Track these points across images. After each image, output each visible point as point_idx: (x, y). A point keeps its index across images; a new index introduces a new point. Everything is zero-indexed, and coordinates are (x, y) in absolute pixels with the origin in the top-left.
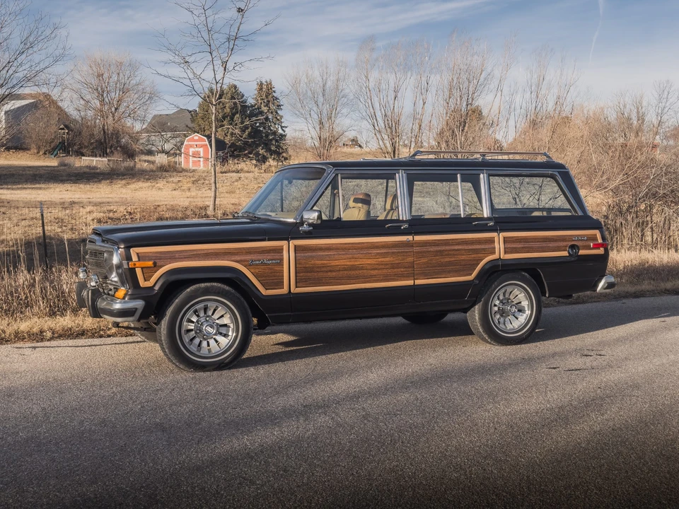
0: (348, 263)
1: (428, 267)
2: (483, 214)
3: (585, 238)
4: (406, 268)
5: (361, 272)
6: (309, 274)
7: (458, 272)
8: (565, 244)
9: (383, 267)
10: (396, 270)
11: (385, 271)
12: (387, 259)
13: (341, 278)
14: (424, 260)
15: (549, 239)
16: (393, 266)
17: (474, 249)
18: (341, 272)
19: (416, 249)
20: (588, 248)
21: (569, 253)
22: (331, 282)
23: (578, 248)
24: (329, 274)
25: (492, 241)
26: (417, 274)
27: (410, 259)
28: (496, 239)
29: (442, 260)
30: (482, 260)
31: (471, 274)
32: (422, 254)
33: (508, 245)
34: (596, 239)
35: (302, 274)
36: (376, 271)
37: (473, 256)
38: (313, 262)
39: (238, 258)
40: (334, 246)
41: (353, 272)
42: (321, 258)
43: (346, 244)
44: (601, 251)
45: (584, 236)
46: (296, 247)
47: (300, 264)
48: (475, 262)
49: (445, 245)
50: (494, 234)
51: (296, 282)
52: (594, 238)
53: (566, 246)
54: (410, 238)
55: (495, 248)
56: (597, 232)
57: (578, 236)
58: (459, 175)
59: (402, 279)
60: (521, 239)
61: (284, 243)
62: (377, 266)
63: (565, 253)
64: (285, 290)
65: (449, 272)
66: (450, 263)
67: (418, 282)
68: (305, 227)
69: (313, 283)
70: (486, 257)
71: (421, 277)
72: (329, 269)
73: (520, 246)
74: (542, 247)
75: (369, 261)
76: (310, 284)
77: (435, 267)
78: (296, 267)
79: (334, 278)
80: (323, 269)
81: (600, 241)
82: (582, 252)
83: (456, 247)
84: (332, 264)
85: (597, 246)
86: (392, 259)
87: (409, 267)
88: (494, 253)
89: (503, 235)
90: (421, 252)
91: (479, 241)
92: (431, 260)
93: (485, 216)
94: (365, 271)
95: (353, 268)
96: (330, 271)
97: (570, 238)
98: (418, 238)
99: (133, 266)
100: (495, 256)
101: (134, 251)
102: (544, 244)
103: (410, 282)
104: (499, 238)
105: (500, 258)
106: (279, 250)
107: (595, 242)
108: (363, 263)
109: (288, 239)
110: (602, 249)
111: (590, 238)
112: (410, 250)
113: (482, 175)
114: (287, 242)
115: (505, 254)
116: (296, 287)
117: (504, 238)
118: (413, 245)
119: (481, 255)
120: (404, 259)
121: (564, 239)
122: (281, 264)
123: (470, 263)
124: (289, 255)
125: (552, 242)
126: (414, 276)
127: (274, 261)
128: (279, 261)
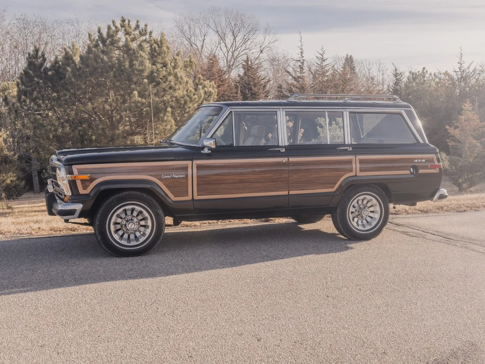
0: (237, 178)
1: (299, 181)
2: (345, 141)
3: (424, 161)
4: (282, 181)
5: (247, 184)
6: (208, 186)
7: (323, 185)
8: (408, 164)
9: (264, 181)
10: (274, 183)
11: (265, 184)
12: (268, 175)
13: (233, 189)
14: (296, 176)
15: (395, 161)
16: (273, 180)
17: (335, 168)
18: (232, 185)
19: (291, 168)
20: (426, 167)
21: (411, 172)
22: (225, 192)
23: (418, 168)
25: (350, 162)
26: (291, 187)
27: (286, 175)
28: (354, 161)
29: (311, 176)
30: (342, 176)
31: (333, 187)
32: (295, 172)
33: (365, 166)
35: (202, 186)
36: (259, 184)
37: (335, 173)
39: (154, 173)
40: (227, 165)
41: (242, 185)
44: (436, 171)
45: (423, 159)
46: (199, 167)
47: (201, 178)
48: (337, 178)
49: (313, 165)
50: (352, 157)
51: (198, 192)
52: (432, 160)
53: (409, 167)
54: (284, 160)
55: (352, 167)
56: (434, 156)
57: (418, 159)
58: (326, 113)
59: (280, 190)
60: (373, 161)
61: (189, 163)
62: (259, 180)
63: (408, 172)
64: (189, 198)
65: (316, 185)
66: (316, 179)
67: (291, 193)
68: (206, 151)
69: (211, 193)
70: (345, 174)
71: (294, 189)
73: (372, 166)
75: (253, 177)
76: (208, 193)
77: (305, 181)
78: (198, 181)
79: (226, 189)
80: (218, 182)
81: (436, 162)
82: (421, 171)
83: (322, 167)
84: (225, 178)
85: (434, 167)
86: (271, 175)
87: (285, 181)
89: (358, 157)
90: (294, 170)
91: (340, 163)
92: (302, 176)
93: (347, 143)
95: (241, 181)
96: (223, 184)
97: (412, 160)
98: (292, 159)
99: (74, 179)
100: (353, 174)
101: (75, 168)
103: (286, 193)
104: (356, 160)
105: (356, 175)
106: (185, 168)
107: (432, 164)
108: (249, 178)
109: (192, 160)
110: (438, 169)
111: (428, 161)
112: (286, 168)
113: (345, 113)
114: (191, 162)
115: (360, 172)
116: (198, 195)
117: (360, 160)
118: (288, 164)
119: (341, 173)
120: (280, 175)
121: (407, 161)
122: (186, 178)
123: (333, 178)
124: (192, 171)
125: (397, 163)
126: (289, 188)
127: (181, 176)
128: (184, 176)
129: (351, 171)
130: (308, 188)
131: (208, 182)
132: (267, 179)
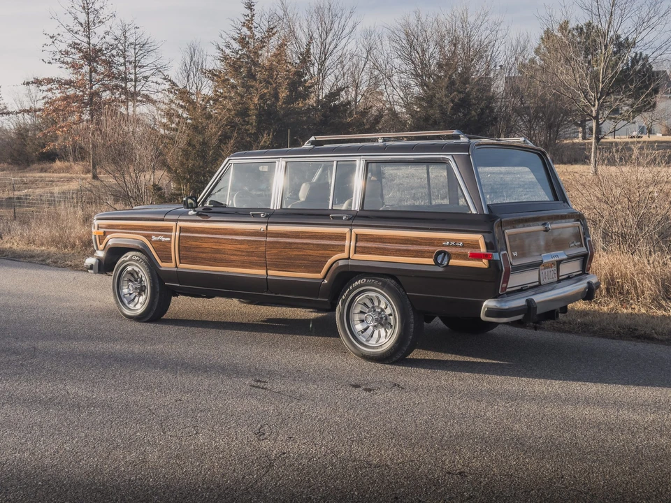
0: (214, 247)
1: (278, 259)
2: (351, 206)
3: (461, 244)
4: (258, 257)
5: (223, 256)
6: (188, 253)
7: (308, 268)
8: (431, 248)
9: (240, 253)
10: (250, 258)
11: (242, 258)
12: (244, 246)
13: (210, 260)
14: (274, 251)
15: (410, 240)
16: (250, 254)
17: (323, 245)
18: (210, 254)
19: (269, 239)
20: (464, 257)
21: (436, 260)
22: (203, 263)
23: (450, 256)
24: (201, 254)
26: (270, 264)
27: (263, 249)
28: (348, 236)
29: (291, 253)
30: (330, 257)
31: (320, 272)
32: (273, 245)
33: (360, 244)
34: (478, 247)
35: (183, 252)
36: (235, 257)
37: (321, 252)
38: (190, 243)
40: (206, 230)
41: (218, 255)
42: (197, 239)
44: (483, 264)
45: (460, 240)
46: (182, 230)
47: (181, 243)
48: (323, 260)
49: (296, 238)
50: (346, 230)
51: (180, 259)
52: (476, 245)
53: (433, 252)
54: (262, 227)
55: (345, 246)
56: (479, 238)
57: (450, 240)
58: (335, 163)
59: (257, 267)
60: (377, 238)
62: (235, 253)
63: (431, 262)
64: (173, 264)
65: (299, 266)
66: (298, 257)
67: (270, 273)
68: (192, 211)
69: (191, 261)
70: (334, 254)
71: (273, 268)
72: (201, 250)
73: (373, 246)
74: (399, 250)
75: (229, 247)
76: (189, 261)
77: (285, 259)
78: (179, 246)
79: (204, 259)
80: (197, 250)
81: (483, 250)
82: (453, 262)
83: (305, 241)
84: (203, 246)
85: (479, 257)
86: (247, 246)
87: (261, 257)
88: (343, 251)
89: (355, 231)
90: (272, 243)
91: (330, 237)
92: (281, 252)
93: (352, 209)
94: (227, 256)
95: (218, 251)
96: (201, 252)
97: (439, 242)
98: (272, 228)
99: (95, 234)
100: (345, 255)
101: (97, 223)
102: (403, 247)
103: (262, 272)
104: (351, 235)
105: (349, 258)
106: (169, 229)
107: (475, 251)
108: (225, 248)
109: (176, 221)
110: (485, 261)
111: (466, 245)
112: (263, 239)
113: (358, 162)
114: (175, 223)
115: (355, 253)
116: (180, 263)
117: (357, 235)
118: (266, 234)
119: (330, 252)
120: (257, 248)
121: (430, 242)
122: (170, 242)
123: (318, 259)
124: (175, 234)
125: (415, 244)
126: (266, 266)
127: (166, 239)
128: (169, 239)
130: (289, 270)
131: (188, 249)
132: (244, 251)
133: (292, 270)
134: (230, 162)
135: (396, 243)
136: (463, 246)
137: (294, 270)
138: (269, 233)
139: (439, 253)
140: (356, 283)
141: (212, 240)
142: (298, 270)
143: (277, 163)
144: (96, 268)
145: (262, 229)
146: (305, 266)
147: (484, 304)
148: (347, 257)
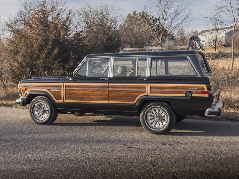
0: (83, 93)
1: (114, 96)
2: (146, 75)
4: (105, 96)
5: (88, 96)
6: (70, 96)
7: (129, 100)
8: (184, 90)
9: (96, 95)
10: (101, 97)
11: (97, 97)
12: (98, 92)
13: (81, 98)
14: (113, 94)
15: (175, 88)
16: (100, 95)
17: (136, 90)
18: (81, 96)
19: (110, 89)
20: (198, 93)
22: (78, 99)
23: (192, 93)
24: (77, 96)
25: (144, 87)
26: (110, 99)
27: (107, 93)
28: (147, 87)
29: (121, 94)
30: (139, 95)
31: (134, 101)
32: (112, 91)
33: (153, 90)
35: (67, 95)
36: (93, 96)
37: (135, 93)
38: (71, 91)
39: (48, 88)
40: (79, 86)
41: (85, 96)
42: (74, 90)
43: (83, 85)
44: (207, 95)
45: (194, 87)
46: (66, 86)
47: (66, 92)
48: (136, 96)
49: (123, 88)
50: (146, 84)
51: (66, 98)
52: (203, 88)
53: (185, 92)
55: (145, 90)
56: (205, 86)
57: (192, 87)
58: (137, 59)
59: (104, 100)
60: (160, 87)
61: (62, 84)
62: (94, 95)
63: (184, 95)
64: (62, 101)
65: (124, 99)
66: (124, 96)
67: (110, 102)
68: (70, 79)
69: (71, 99)
70: (141, 94)
71: (112, 100)
73: (158, 90)
74: (170, 91)
75: (91, 93)
76: (70, 99)
77: (118, 96)
78: (65, 93)
79: (78, 98)
80: (74, 94)
81: (206, 90)
82: (193, 95)
83: (127, 89)
84: (77, 93)
85: (205, 93)
86: (100, 92)
87: (106, 96)
89: (150, 85)
90: (111, 90)
91: (138, 87)
92: (116, 94)
93: (147, 76)
94: (89, 96)
95: (85, 94)
96: (77, 95)
97: (187, 88)
98: (111, 85)
99: (20, 89)
100: (146, 94)
101: (21, 85)
102: (172, 90)
103: (107, 102)
105: (148, 95)
106: (60, 86)
107: (203, 91)
108: (89, 93)
109: (63, 83)
111: (198, 88)
112: (107, 89)
113: (148, 58)
115: (150, 93)
116: (66, 100)
117: (151, 86)
118: (108, 87)
119: (139, 93)
120: (104, 93)
121: (184, 88)
122: (61, 91)
123: (133, 96)
124: (63, 88)
125: (177, 89)
126: (109, 100)
127: (59, 90)
128: (60, 90)
129: (145, 92)
130: (120, 101)
131: (70, 94)
132: (97, 94)
133: (121, 101)
134: (87, 58)
135: (169, 89)
136: (197, 89)
137: (122, 101)
138: (110, 86)
139: (187, 92)
140: (150, 104)
141: (82, 90)
142: (124, 100)
143: (110, 59)
144: (21, 104)
145: (106, 85)
146: (127, 99)
147: (207, 110)
148: (147, 95)
